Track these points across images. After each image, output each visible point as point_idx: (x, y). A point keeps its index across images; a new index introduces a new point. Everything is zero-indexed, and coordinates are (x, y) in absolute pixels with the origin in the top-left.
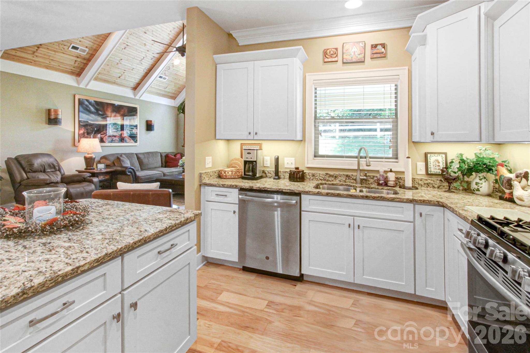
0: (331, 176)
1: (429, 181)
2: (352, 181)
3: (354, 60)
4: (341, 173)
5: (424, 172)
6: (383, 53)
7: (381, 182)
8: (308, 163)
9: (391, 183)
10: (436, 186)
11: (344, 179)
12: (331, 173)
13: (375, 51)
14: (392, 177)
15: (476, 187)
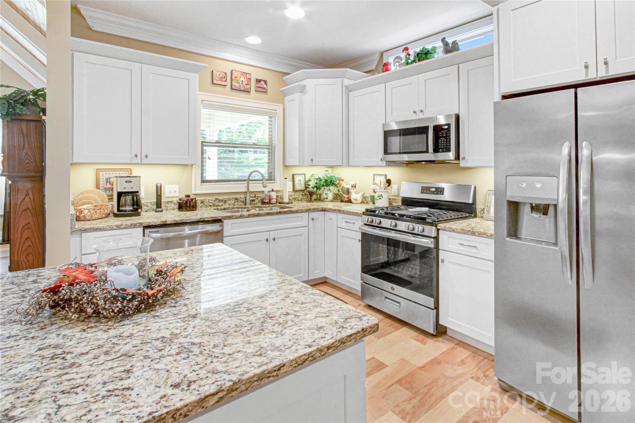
0: (220, 201)
1: (296, 196)
2: (240, 203)
3: (242, 89)
4: (230, 197)
5: (292, 190)
6: (265, 88)
7: (267, 201)
8: (195, 190)
9: (274, 201)
10: (300, 199)
11: (233, 203)
12: (221, 198)
13: (259, 85)
14: (274, 195)
15: (326, 196)
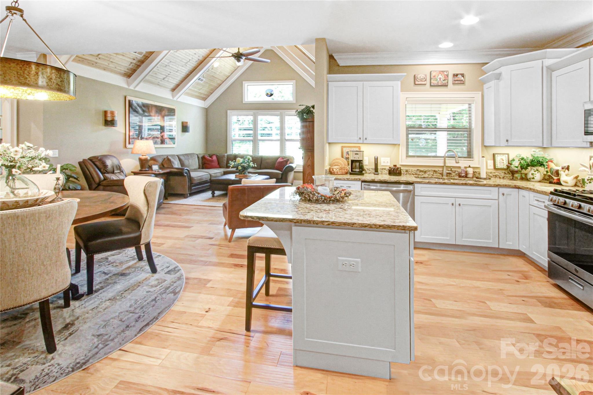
0: (421, 171)
1: (497, 174)
2: (438, 175)
3: (440, 84)
4: (430, 169)
5: (492, 167)
6: (462, 80)
7: (463, 175)
8: (401, 162)
9: (470, 175)
10: (501, 177)
11: (432, 174)
12: (422, 169)
13: (456, 79)
14: (470, 171)
15: (532, 176)
